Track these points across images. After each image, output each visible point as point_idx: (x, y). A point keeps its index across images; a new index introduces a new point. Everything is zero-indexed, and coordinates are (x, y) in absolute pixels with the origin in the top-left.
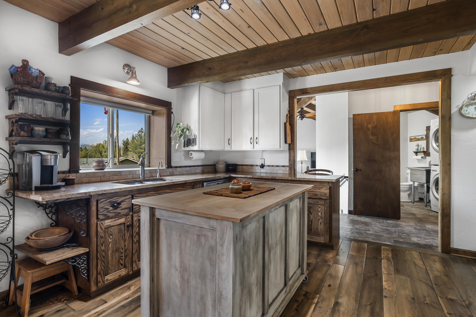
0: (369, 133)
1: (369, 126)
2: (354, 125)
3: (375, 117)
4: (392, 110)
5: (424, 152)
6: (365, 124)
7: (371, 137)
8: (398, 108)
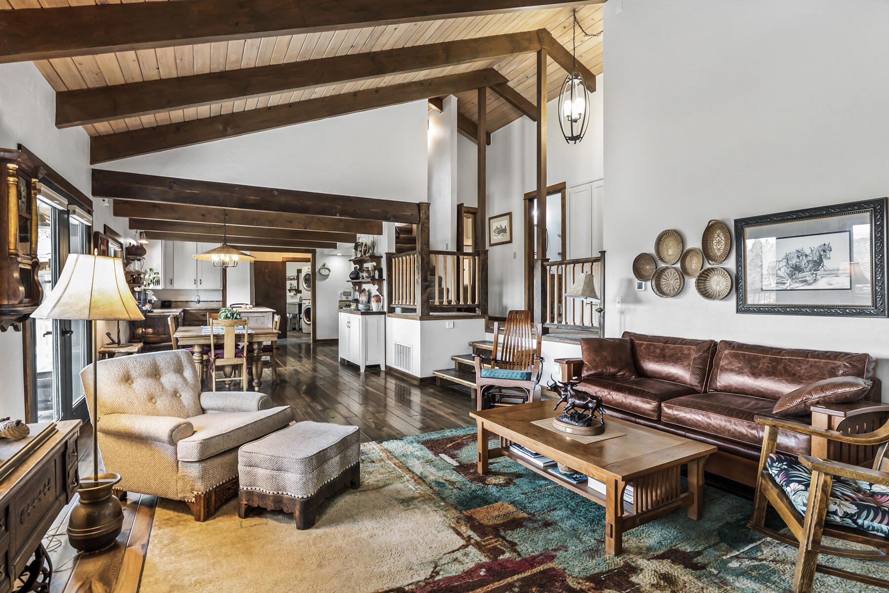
0: (266, 276)
1: (266, 271)
2: (255, 269)
3: (270, 264)
4: (281, 261)
5: (295, 290)
6: (264, 269)
7: (268, 279)
8: (284, 260)
